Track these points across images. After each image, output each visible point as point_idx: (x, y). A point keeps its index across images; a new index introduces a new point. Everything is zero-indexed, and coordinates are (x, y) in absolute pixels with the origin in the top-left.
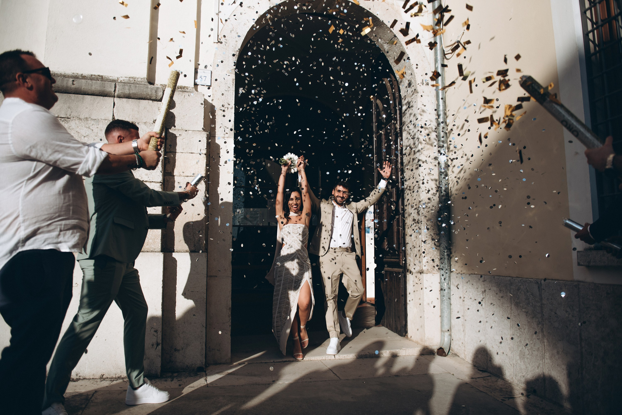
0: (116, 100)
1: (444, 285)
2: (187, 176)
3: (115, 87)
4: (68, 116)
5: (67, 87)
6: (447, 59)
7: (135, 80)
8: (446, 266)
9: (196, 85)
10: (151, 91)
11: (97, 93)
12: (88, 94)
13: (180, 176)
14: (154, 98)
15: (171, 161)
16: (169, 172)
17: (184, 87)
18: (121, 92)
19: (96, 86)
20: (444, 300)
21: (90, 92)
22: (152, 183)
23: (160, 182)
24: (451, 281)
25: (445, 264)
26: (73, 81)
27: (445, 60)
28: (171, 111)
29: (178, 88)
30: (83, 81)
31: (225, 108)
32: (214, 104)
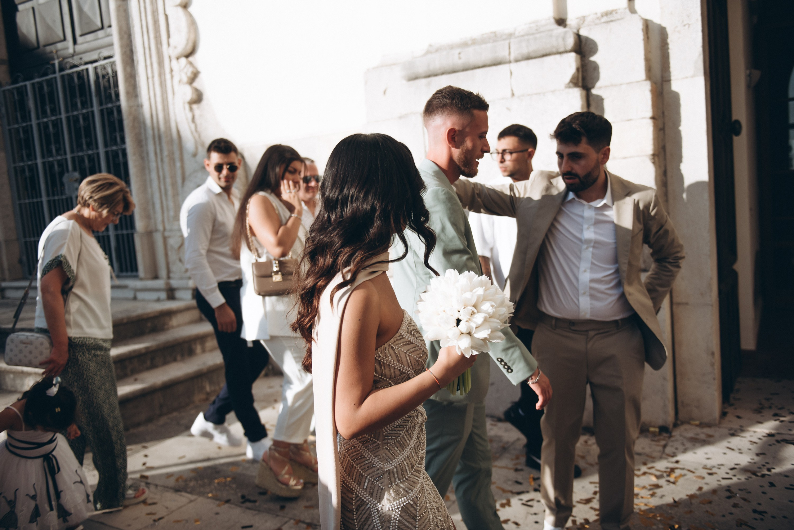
0: (513, 66)
2: (625, 158)
3: (510, 48)
7: (537, 26)
10: (557, 38)
11: (488, 62)
12: (479, 67)
14: (562, 50)
17: (611, 13)
18: (518, 54)
19: (485, 53)
21: (480, 64)
26: (459, 54)
28: (593, 59)
29: (602, 16)
30: (471, 49)
31: (685, 26)
32: (664, 25)
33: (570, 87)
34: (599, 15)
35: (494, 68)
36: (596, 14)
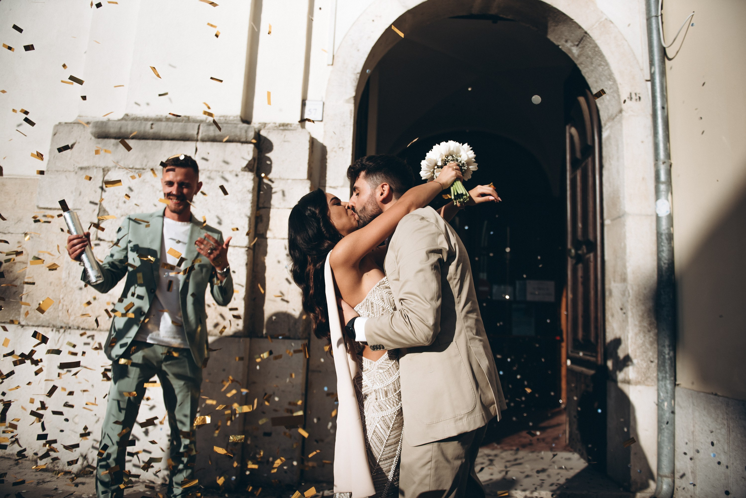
0: (199, 144)
1: (664, 405)
3: (199, 129)
4: (144, 166)
5: (145, 132)
6: (670, 59)
7: (226, 120)
8: (668, 375)
9: (303, 121)
10: (240, 131)
11: (178, 137)
12: (168, 139)
13: (275, 238)
14: (243, 139)
15: (265, 219)
16: (261, 232)
17: (287, 125)
18: (206, 135)
19: (176, 129)
20: (663, 429)
21: (170, 136)
22: (236, 248)
23: (246, 247)
24: (677, 399)
25: (666, 373)
26: (152, 124)
27: (666, 60)
28: (268, 155)
29: (280, 126)
30: (163, 124)
31: (340, 148)
32: (325, 144)
33: (245, 171)
34: (277, 125)
35: (182, 143)
36: (275, 123)
